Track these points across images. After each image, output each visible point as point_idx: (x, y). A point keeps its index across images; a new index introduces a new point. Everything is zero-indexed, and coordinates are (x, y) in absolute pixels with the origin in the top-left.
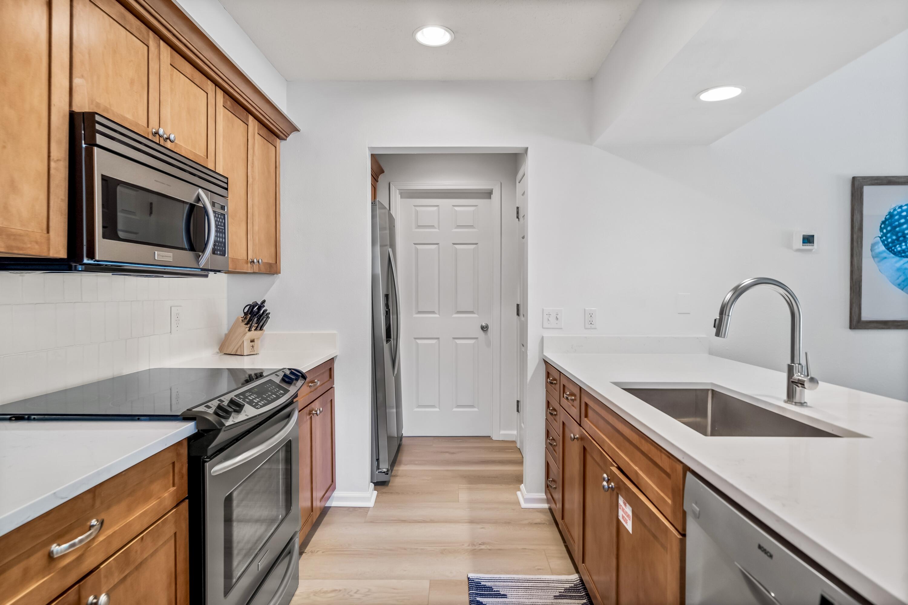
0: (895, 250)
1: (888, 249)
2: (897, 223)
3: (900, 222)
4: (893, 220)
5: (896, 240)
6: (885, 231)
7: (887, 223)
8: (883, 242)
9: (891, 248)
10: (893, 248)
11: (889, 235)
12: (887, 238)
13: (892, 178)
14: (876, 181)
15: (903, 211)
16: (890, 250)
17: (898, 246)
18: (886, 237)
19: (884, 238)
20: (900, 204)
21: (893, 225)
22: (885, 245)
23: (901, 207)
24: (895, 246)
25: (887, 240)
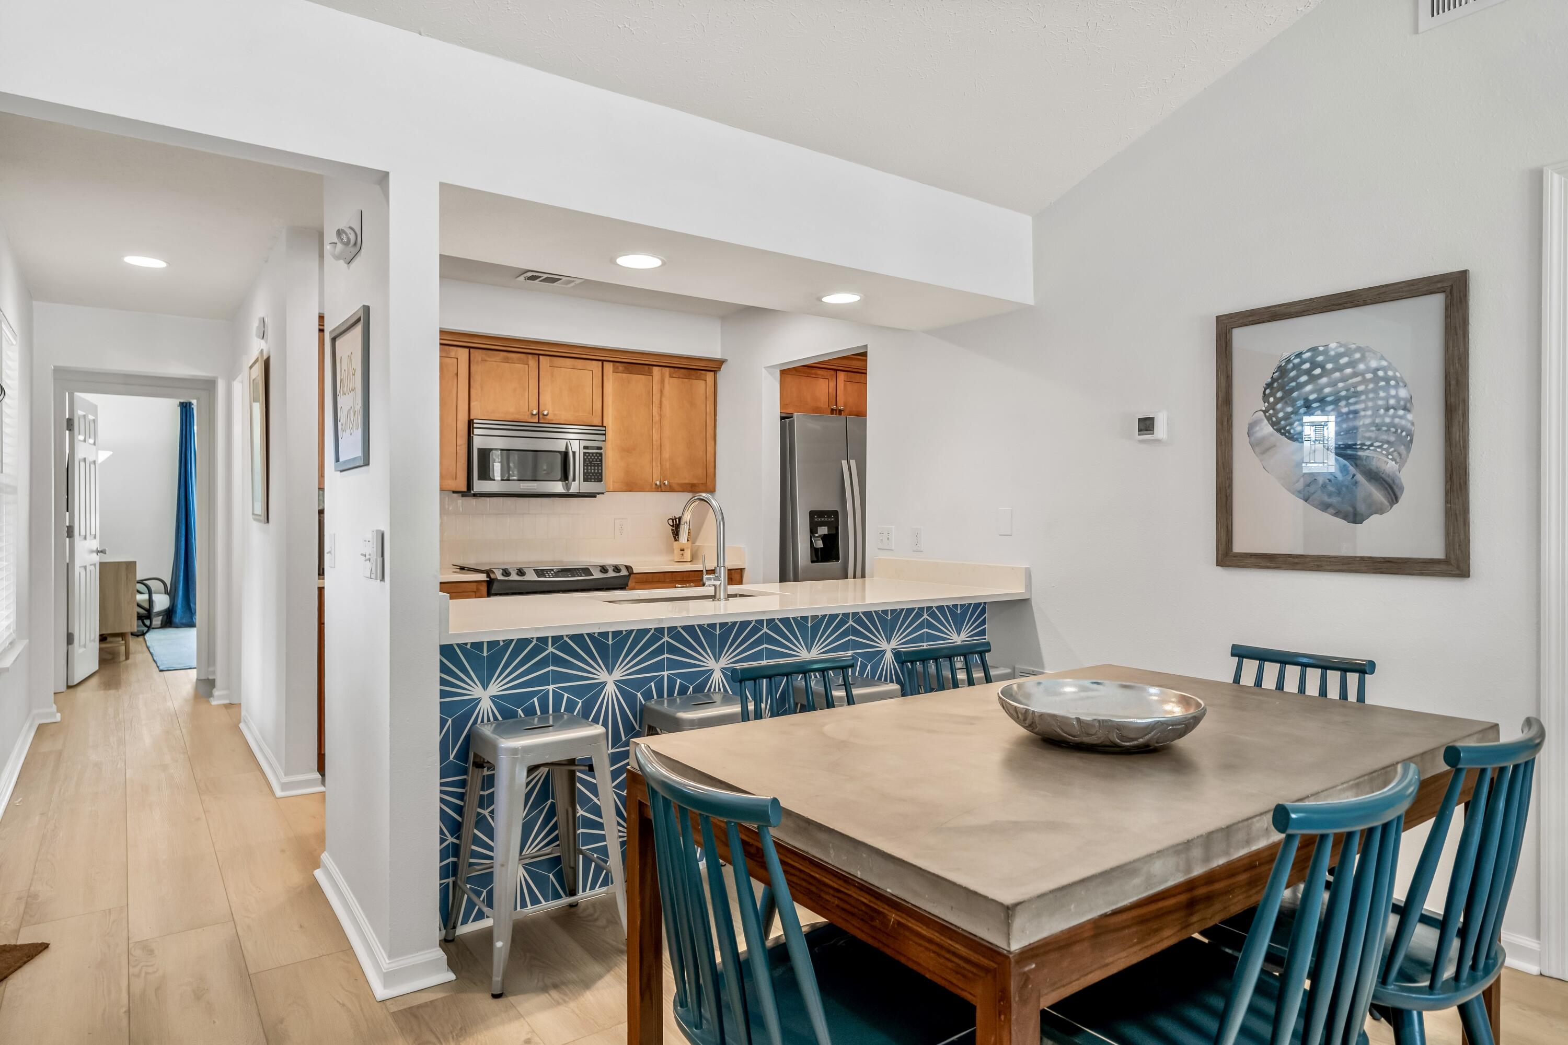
0: (1292, 431)
1: (1278, 430)
2: (1293, 384)
3: (1298, 381)
4: (1286, 380)
5: (1292, 413)
6: (1271, 399)
7: (1275, 385)
8: (1269, 419)
9: (1284, 428)
10: (1288, 428)
11: (1279, 406)
12: (1276, 412)
13: (1278, 309)
14: (1251, 319)
15: (1303, 362)
16: (1282, 431)
17: (1297, 423)
18: (1274, 409)
19: (1271, 412)
20: (1298, 351)
21: (1287, 388)
22: (1273, 425)
23: (1299, 355)
24: (1291, 424)
25: (1275, 415)
